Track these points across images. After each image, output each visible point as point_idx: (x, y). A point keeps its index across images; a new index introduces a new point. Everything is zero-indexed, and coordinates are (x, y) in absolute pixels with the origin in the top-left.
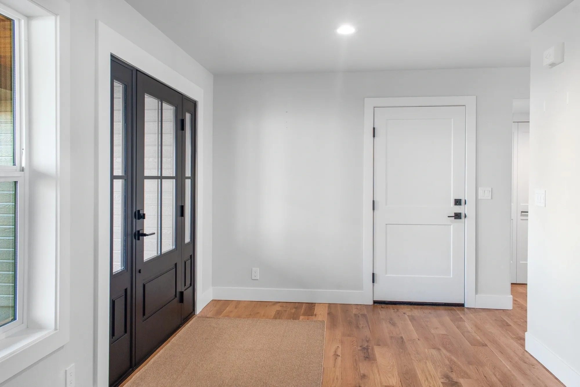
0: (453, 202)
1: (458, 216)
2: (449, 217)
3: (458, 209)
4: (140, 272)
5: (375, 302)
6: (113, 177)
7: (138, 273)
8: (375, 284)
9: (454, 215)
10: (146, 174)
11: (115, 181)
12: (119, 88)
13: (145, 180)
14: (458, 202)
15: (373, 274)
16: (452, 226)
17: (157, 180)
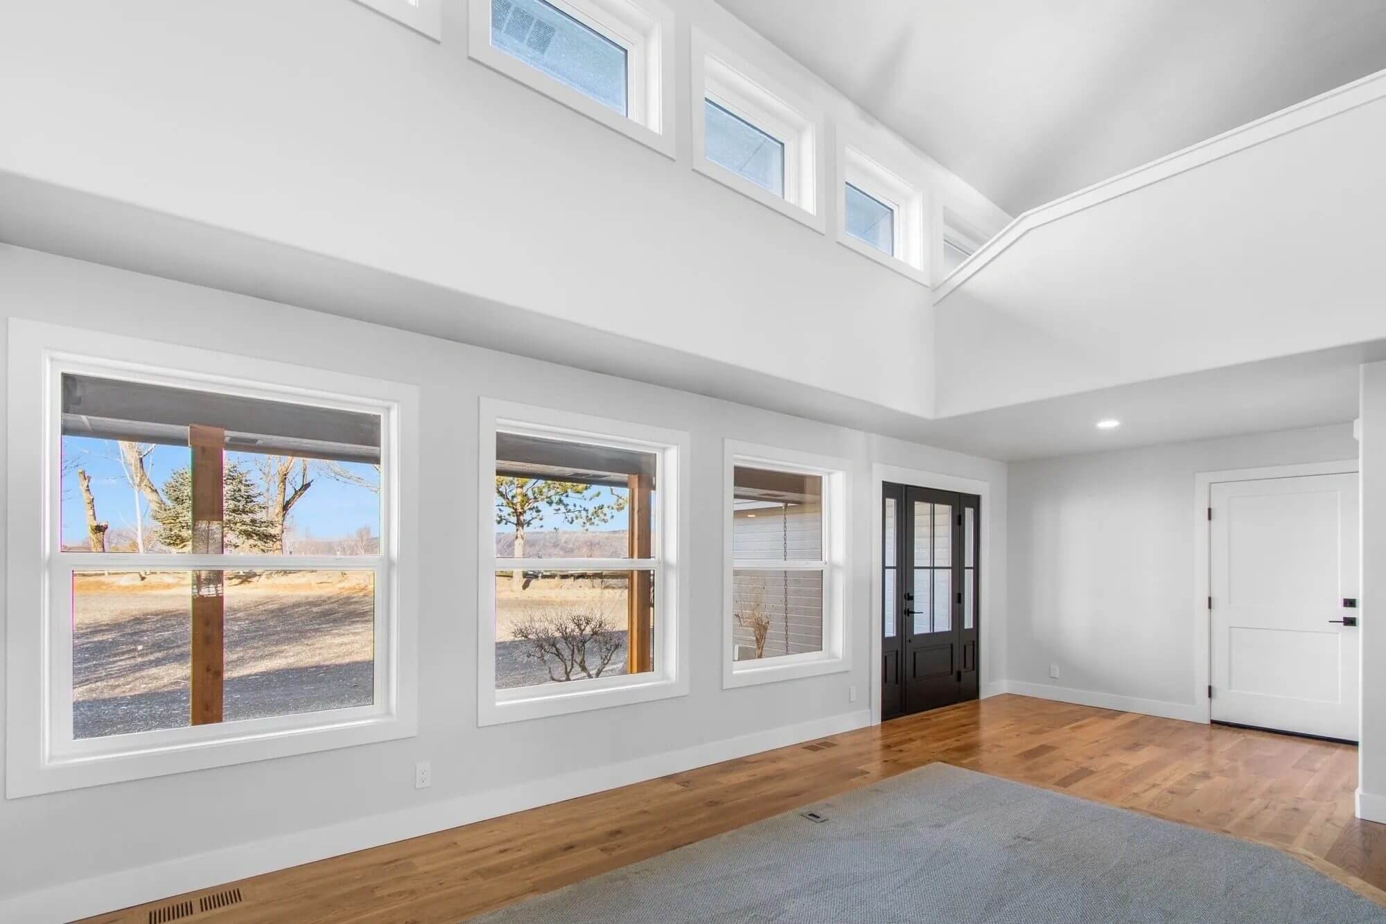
0: (1341, 603)
1: (1350, 622)
2: (1330, 622)
3: (1349, 612)
4: (910, 641)
5: (1213, 722)
6: (884, 568)
7: (908, 643)
8: (1213, 700)
9: (1342, 620)
10: (915, 565)
11: (887, 570)
12: (891, 502)
13: (915, 570)
14: (1350, 603)
15: (1210, 688)
16: (1340, 636)
17: (929, 570)
